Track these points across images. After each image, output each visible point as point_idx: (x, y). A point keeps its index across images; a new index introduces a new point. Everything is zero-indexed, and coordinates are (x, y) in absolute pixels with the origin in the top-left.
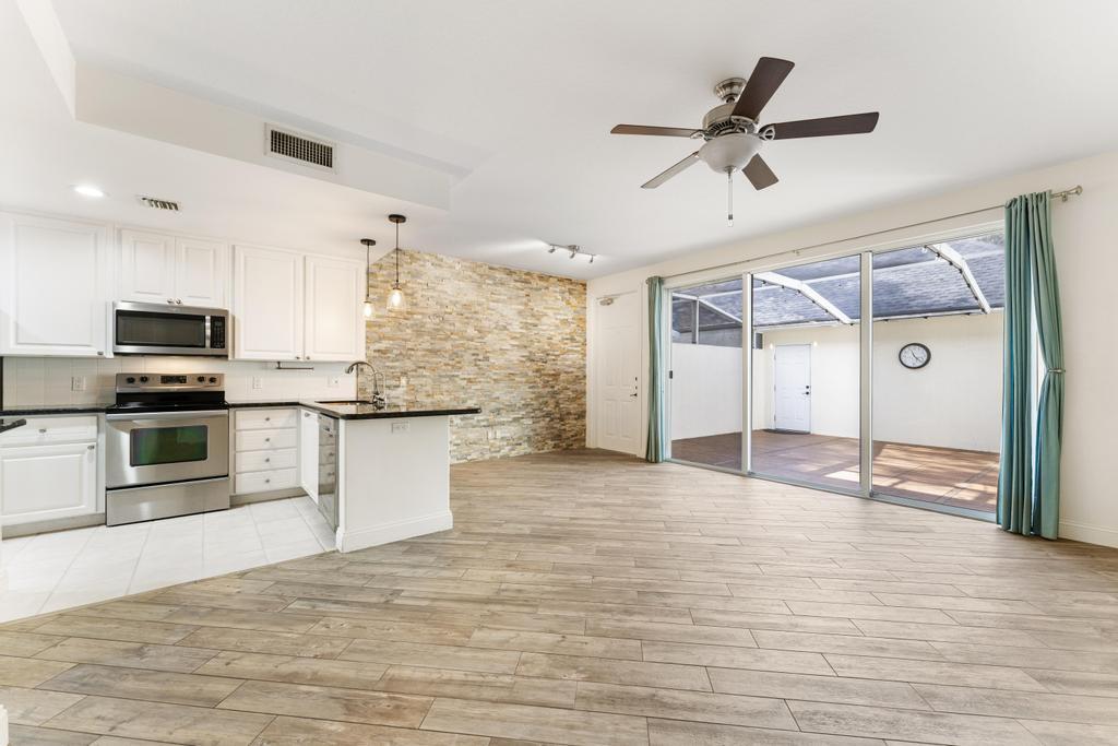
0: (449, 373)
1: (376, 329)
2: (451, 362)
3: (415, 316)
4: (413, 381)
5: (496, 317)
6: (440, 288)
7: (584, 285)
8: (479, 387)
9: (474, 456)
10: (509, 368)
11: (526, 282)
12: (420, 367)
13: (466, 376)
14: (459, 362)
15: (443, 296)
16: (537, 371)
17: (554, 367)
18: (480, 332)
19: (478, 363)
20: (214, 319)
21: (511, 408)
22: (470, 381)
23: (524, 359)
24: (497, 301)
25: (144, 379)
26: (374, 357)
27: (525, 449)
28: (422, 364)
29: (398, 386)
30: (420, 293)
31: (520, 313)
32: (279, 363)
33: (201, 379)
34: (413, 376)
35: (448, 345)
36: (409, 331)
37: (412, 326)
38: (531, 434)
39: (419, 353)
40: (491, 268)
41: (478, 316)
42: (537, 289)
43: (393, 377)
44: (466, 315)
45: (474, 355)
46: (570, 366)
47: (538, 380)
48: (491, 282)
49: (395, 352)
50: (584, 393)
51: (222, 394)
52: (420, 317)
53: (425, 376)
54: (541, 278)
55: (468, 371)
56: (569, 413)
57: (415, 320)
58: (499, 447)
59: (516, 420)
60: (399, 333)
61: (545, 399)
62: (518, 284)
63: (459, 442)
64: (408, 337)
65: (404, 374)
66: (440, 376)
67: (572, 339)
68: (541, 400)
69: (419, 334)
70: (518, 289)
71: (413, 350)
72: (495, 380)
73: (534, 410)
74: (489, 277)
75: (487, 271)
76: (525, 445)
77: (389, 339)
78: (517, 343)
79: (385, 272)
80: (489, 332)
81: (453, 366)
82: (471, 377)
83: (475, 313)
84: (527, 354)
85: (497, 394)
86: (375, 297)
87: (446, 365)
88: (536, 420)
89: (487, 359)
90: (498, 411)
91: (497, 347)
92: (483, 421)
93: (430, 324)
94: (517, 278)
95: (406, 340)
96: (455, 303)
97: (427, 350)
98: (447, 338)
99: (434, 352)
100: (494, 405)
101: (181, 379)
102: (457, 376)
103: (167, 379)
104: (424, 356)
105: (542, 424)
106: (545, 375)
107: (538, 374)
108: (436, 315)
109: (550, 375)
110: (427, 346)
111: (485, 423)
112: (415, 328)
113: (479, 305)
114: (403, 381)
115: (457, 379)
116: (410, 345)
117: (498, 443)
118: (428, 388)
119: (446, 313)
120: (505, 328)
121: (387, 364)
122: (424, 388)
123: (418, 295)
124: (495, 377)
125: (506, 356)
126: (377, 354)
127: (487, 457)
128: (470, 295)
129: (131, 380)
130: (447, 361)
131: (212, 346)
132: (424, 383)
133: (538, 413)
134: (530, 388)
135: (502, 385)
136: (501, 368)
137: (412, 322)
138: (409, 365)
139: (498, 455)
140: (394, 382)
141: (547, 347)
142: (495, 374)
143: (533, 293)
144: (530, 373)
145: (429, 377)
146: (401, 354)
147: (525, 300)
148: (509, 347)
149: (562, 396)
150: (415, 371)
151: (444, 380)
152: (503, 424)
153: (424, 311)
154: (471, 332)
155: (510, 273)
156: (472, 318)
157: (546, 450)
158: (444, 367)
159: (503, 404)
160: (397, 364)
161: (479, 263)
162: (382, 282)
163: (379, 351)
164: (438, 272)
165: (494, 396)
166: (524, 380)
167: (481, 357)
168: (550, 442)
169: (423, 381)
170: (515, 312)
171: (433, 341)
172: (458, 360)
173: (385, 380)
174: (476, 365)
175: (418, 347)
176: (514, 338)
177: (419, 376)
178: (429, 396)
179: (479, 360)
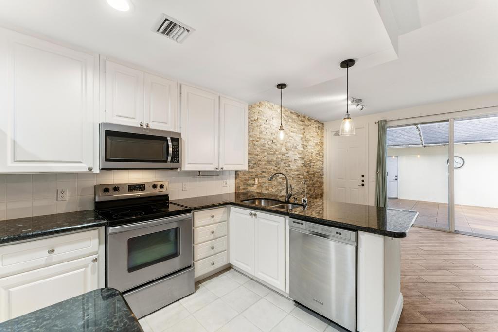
2: (276, 168)
3: (262, 140)
4: (260, 181)
5: (292, 141)
6: (272, 123)
7: (323, 124)
10: (297, 171)
11: (304, 122)
12: (263, 172)
15: (272, 128)
16: (307, 172)
17: (313, 169)
18: (287, 150)
19: (287, 168)
20: (173, 139)
23: (303, 165)
24: (293, 132)
25: (116, 189)
28: (264, 170)
29: (254, 184)
32: (199, 172)
33: (154, 186)
34: (260, 177)
35: (275, 158)
36: (258, 149)
39: (263, 163)
40: (291, 112)
42: (307, 126)
45: (284, 163)
46: (318, 169)
47: (308, 177)
48: (291, 120)
49: (253, 162)
50: (323, 183)
51: (166, 197)
53: (265, 177)
54: (309, 119)
56: (318, 195)
60: (254, 150)
61: (310, 187)
62: (301, 123)
64: (258, 153)
65: (257, 176)
67: (319, 154)
69: (263, 151)
70: (301, 125)
71: (260, 161)
72: (292, 178)
74: (290, 118)
75: (290, 114)
78: (300, 156)
80: (291, 150)
84: (304, 162)
89: (289, 166)
91: (293, 159)
93: (267, 145)
94: (300, 119)
95: (257, 155)
97: (266, 161)
98: (274, 154)
99: (269, 162)
101: (141, 187)
103: (132, 187)
104: (265, 164)
106: (310, 174)
107: (308, 174)
108: (270, 140)
109: (312, 174)
110: (266, 158)
112: (261, 147)
114: (256, 181)
116: (259, 158)
118: (267, 185)
119: (274, 138)
120: (296, 148)
121: (250, 170)
122: (265, 184)
123: (263, 127)
124: (292, 176)
125: (297, 164)
129: (106, 190)
130: (274, 167)
131: (172, 161)
134: (305, 181)
136: (294, 171)
137: (260, 144)
138: (258, 170)
140: (252, 182)
141: (311, 158)
142: (293, 174)
143: (306, 128)
144: (305, 173)
145: (267, 177)
147: (303, 131)
148: (297, 159)
149: (316, 185)
150: (261, 174)
153: (265, 137)
154: (283, 150)
155: (298, 115)
166: (303, 177)
167: (287, 165)
169: (264, 180)
170: (300, 138)
171: (269, 156)
172: (278, 167)
173: (248, 180)
174: (285, 170)
175: (263, 159)
176: (299, 153)
177: (263, 177)
178: (267, 189)
179: (287, 167)
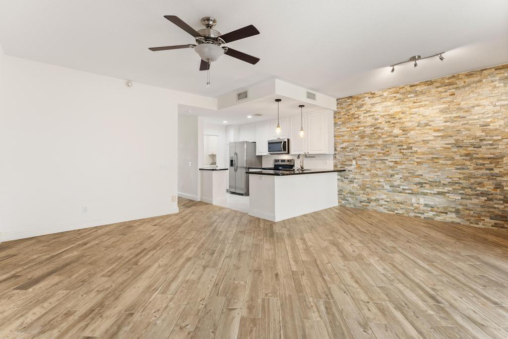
0: (381, 158)
1: (341, 138)
2: (382, 151)
3: (360, 128)
4: (359, 163)
5: (419, 118)
6: (374, 109)
8: (403, 167)
9: (401, 212)
10: (432, 154)
12: (363, 155)
13: (394, 160)
14: (388, 151)
15: (375, 113)
16: (467, 155)
17: (493, 151)
18: (404, 131)
19: (402, 151)
21: (433, 184)
22: (396, 162)
23: (450, 146)
24: (419, 107)
25: (278, 161)
26: (341, 151)
27: (451, 217)
28: (364, 153)
29: (351, 165)
30: (363, 115)
31: (442, 111)
32: (306, 155)
33: (288, 161)
34: (359, 160)
35: (380, 142)
36: (357, 137)
37: (358, 133)
38: (460, 207)
39: (363, 148)
40: (411, 86)
41: (401, 121)
42: (464, 87)
43: (350, 160)
44: (393, 122)
45: (399, 146)
47: (468, 163)
48: (413, 95)
49: (350, 148)
52: (363, 128)
53: (366, 160)
54: (469, 75)
55: (395, 156)
57: (360, 130)
58: (423, 211)
59: (439, 193)
60: (352, 138)
61: (479, 180)
62: (440, 89)
63: (389, 200)
64: (357, 140)
65: (354, 159)
66: (375, 160)
68: (472, 181)
69: (362, 137)
70: (440, 92)
71: (358, 146)
72: (417, 162)
73: (463, 188)
74: (410, 92)
75: (409, 89)
76: (454, 215)
78: (441, 134)
79: (344, 110)
80: (412, 130)
81: (383, 153)
82: (398, 160)
83: (400, 119)
84: (453, 142)
85: (420, 172)
86: (341, 123)
87: (379, 153)
88: (465, 196)
89: (410, 148)
90: (421, 184)
91: (419, 139)
92: (407, 189)
93: (369, 131)
94: (438, 84)
95: (355, 141)
96: (383, 116)
97: (367, 146)
98: (380, 137)
99: (371, 146)
100: (417, 180)
102: (387, 160)
103: (282, 161)
104: (365, 149)
105: (475, 201)
106: (476, 158)
107: (468, 158)
108: (372, 126)
109: (484, 159)
110: (367, 143)
111: (410, 192)
112: (360, 134)
113: (403, 113)
114: (354, 162)
115: (386, 161)
116: (357, 144)
117: (422, 208)
118: (368, 166)
119: (378, 123)
120: (427, 125)
121: (346, 154)
122: (365, 167)
123: (361, 117)
124: (419, 160)
125: (428, 145)
126: (342, 150)
127: (412, 214)
128: (396, 109)
130: (379, 151)
131: (284, 151)
132: (365, 163)
133: (469, 191)
134: (457, 169)
135: (425, 166)
136: (423, 154)
137: (358, 132)
138: (357, 154)
139: (422, 216)
140: (350, 163)
141: (479, 133)
142: (417, 158)
143: (457, 92)
144: (457, 157)
145: (369, 160)
146: (352, 149)
147: (450, 99)
148: (432, 138)
150: (361, 157)
151: (377, 162)
152: (425, 194)
153: (365, 124)
154: (396, 131)
155: (430, 83)
156: (397, 123)
157: (481, 225)
158: (377, 155)
159: (426, 180)
160: (350, 154)
161: (401, 86)
162: (343, 115)
163: (342, 148)
164: (373, 101)
165: (417, 173)
166: (450, 162)
167: (405, 147)
168: (487, 220)
169: (365, 162)
170: (438, 110)
171: (370, 140)
172: (387, 150)
173: (345, 162)
174: (401, 153)
175: (362, 144)
176: (435, 131)
177: (363, 160)
178: (368, 171)
179: (403, 149)
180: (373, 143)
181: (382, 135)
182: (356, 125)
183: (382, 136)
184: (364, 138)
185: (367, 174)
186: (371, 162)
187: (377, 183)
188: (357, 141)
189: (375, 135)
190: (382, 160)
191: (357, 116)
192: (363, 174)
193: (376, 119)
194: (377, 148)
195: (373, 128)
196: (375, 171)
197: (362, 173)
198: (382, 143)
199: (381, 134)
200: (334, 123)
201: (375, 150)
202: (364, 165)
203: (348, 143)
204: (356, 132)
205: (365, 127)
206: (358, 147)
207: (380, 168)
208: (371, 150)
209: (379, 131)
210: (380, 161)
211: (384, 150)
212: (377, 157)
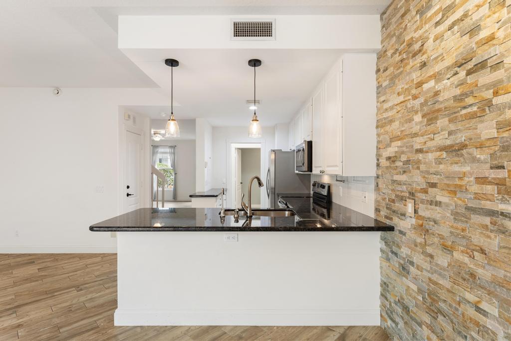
0: (488, 205)
1: (388, 128)
2: (493, 174)
3: (425, 86)
4: (422, 211)
12: (433, 185)
26: (387, 168)
28: (434, 179)
29: (405, 215)
30: (433, 34)
32: (336, 176)
34: (422, 202)
35: (487, 129)
36: (418, 118)
37: (422, 106)
39: (431, 156)
43: (402, 198)
49: (404, 158)
52: (432, 83)
53: (438, 204)
57: (429, 90)
64: (416, 129)
65: (411, 195)
66: (468, 209)
69: (431, 117)
71: (421, 151)
77: (398, 138)
79: (394, 40)
86: (387, 82)
87: (482, 180)
93: (448, 89)
97: (443, 149)
98: (487, 106)
99: (455, 150)
104: (439, 161)
108: (460, 63)
110: (441, 139)
112: (426, 109)
114: (410, 207)
116: (418, 143)
118: (444, 230)
119: (479, 44)
121: (396, 178)
122: (437, 230)
123: (429, 44)
126: (388, 163)
132: (438, 217)
137: (422, 100)
138: (417, 179)
140: (402, 207)
145: (447, 205)
146: (408, 162)
150: (425, 191)
151: (476, 219)
153: (439, 68)
158: (475, 188)
160: (404, 178)
162: (392, 56)
163: (390, 158)
169: (437, 213)
171: (452, 127)
173: (394, 201)
175: (430, 144)
177: (431, 203)
178: (445, 248)
180: (461, 138)
181: (496, 94)
182: (416, 76)
183: (497, 101)
184: (436, 118)
185: (443, 260)
186: (455, 214)
187: (471, 312)
188: (416, 135)
189: (470, 100)
190: (492, 213)
191: (417, 47)
192: (431, 256)
193: (474, 30)
194: (474, 160)
195: (462, 74)
196: (466, 260)
197: (429, 250)
198: (494, 133)
199: (489, 94)
200: (378, 88)
201: (467, 169)
202: (435, 222)
203: (399, 143)
204: (417, 102)
205: (437, 77)
206: (420, 156)
207: (482, 251)
208: (456, 168)
209: (485, 78)
210: (487, 220)
211: (503, 167)
212: (477, 196)
